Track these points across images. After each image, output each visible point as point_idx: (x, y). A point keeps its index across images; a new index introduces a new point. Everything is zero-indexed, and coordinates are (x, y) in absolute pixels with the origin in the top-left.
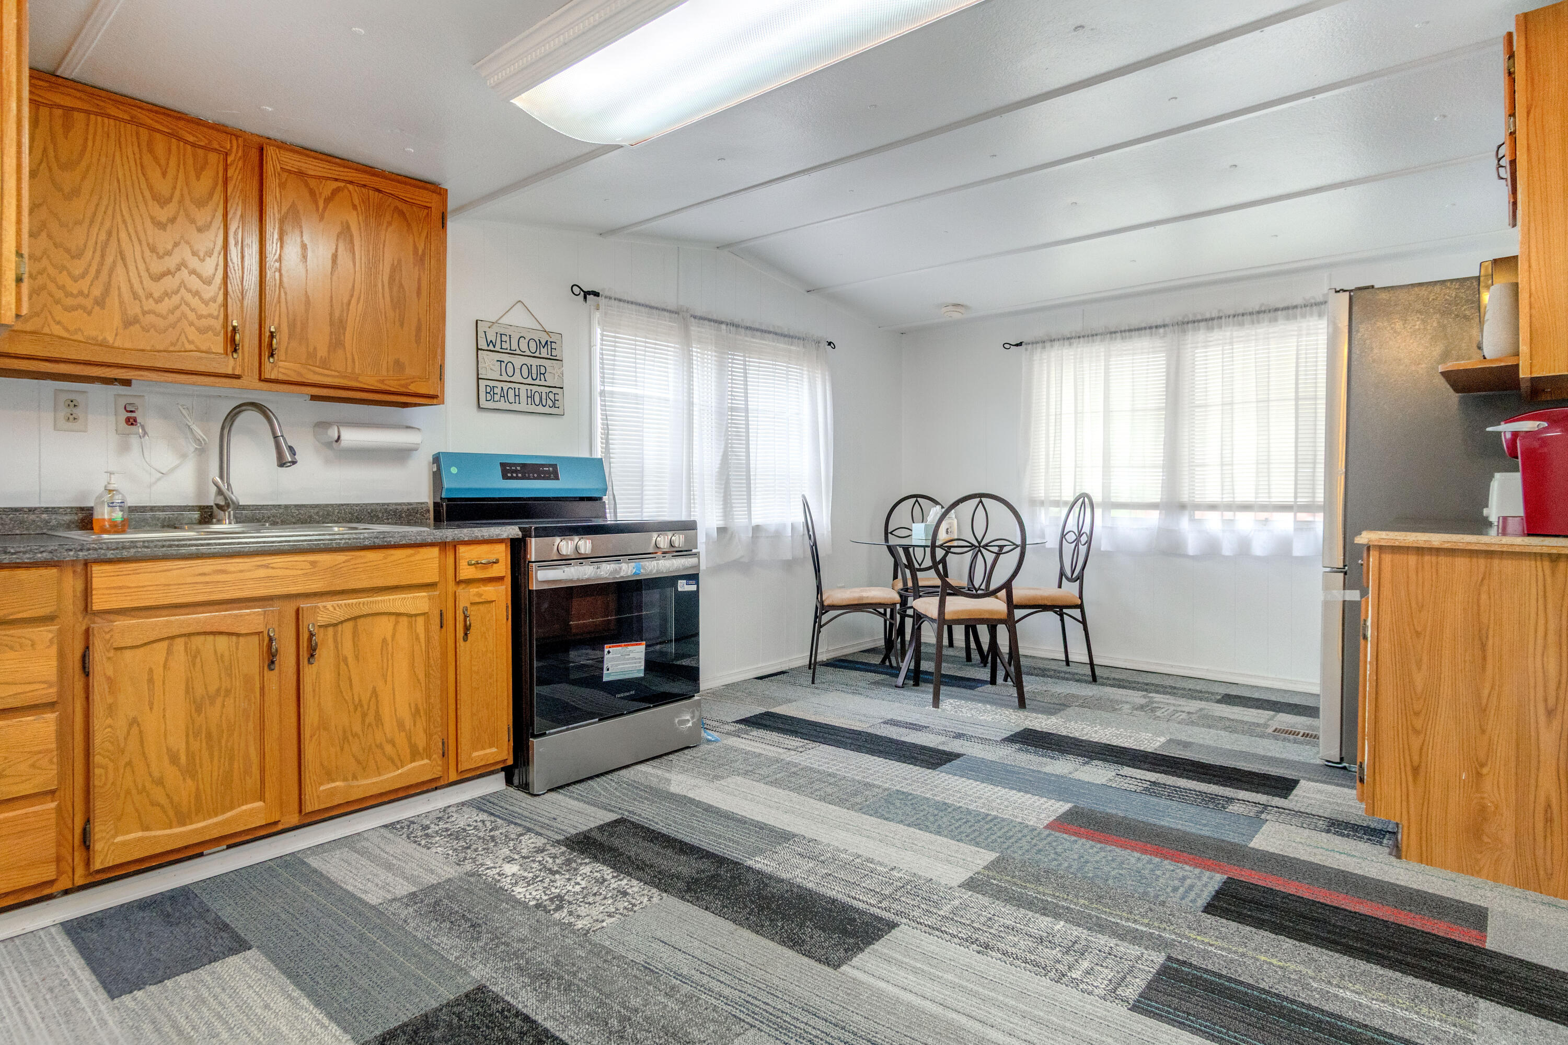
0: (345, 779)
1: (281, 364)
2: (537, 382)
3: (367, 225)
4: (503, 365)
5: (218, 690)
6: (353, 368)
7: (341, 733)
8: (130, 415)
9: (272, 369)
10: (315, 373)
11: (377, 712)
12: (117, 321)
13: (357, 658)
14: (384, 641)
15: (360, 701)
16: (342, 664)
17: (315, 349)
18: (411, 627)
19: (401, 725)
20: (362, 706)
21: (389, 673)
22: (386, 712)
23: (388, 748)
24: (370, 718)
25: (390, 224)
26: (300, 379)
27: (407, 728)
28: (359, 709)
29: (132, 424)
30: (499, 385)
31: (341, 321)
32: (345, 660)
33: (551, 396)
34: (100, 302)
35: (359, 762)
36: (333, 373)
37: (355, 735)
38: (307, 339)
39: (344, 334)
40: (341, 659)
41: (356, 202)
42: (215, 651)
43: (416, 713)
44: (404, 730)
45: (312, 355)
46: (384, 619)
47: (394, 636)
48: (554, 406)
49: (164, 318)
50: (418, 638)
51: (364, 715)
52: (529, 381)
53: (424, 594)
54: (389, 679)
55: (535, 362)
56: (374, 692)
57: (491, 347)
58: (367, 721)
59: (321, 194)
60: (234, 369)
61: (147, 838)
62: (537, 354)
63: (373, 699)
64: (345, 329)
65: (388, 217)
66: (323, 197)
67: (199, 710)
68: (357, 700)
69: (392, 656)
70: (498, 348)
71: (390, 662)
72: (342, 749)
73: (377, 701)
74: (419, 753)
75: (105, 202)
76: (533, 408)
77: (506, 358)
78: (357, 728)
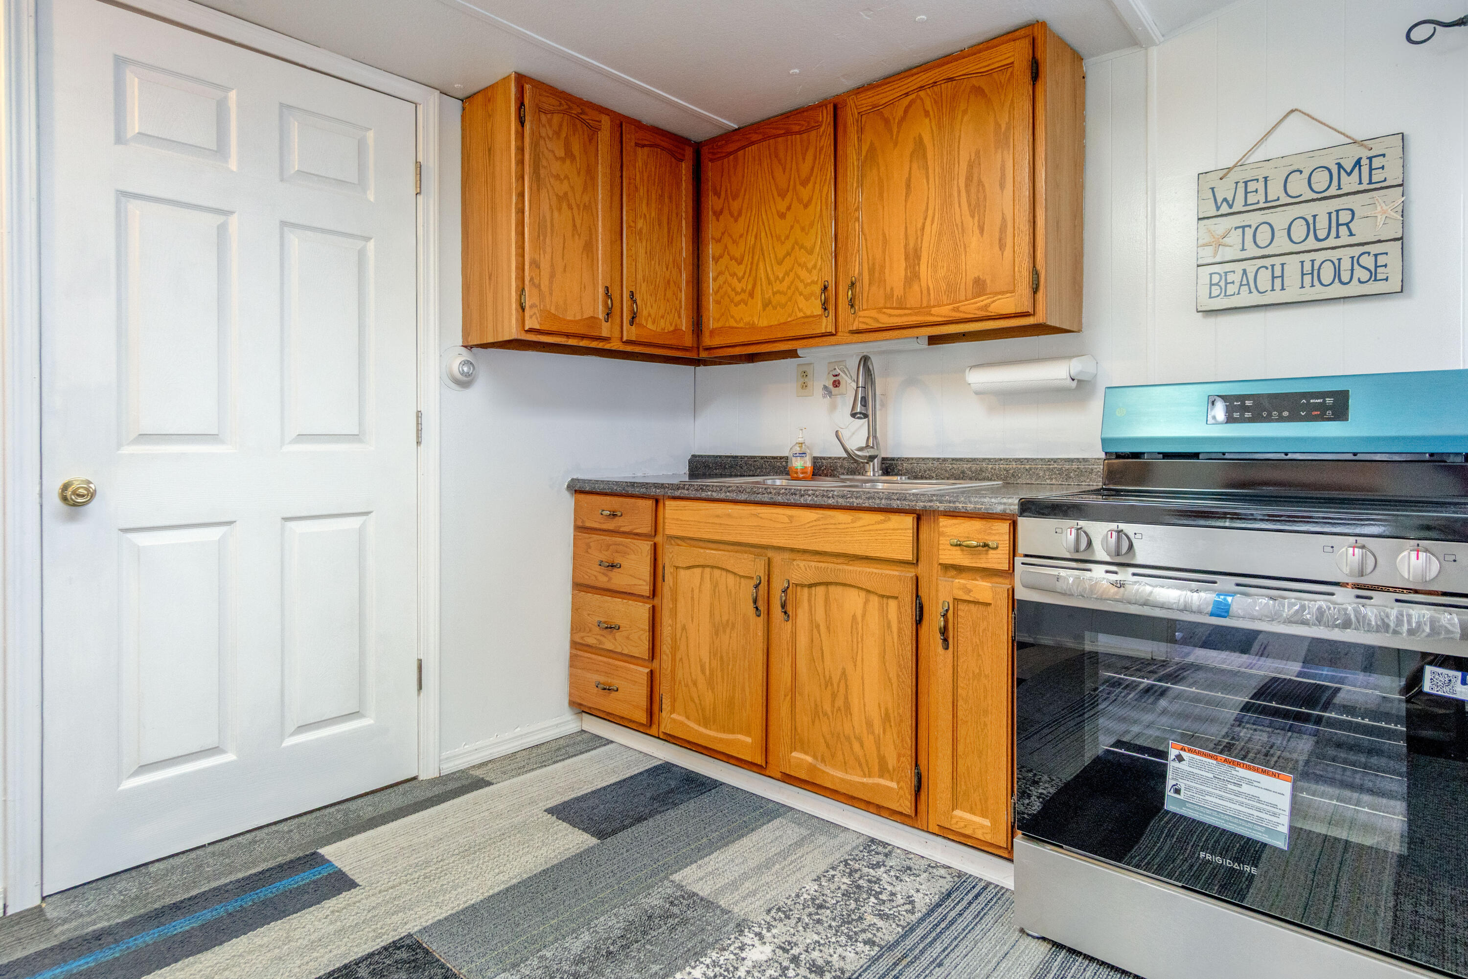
0: (815, 757)
1: (861, 313)
2: (1331, 242)
3: (940, 128)
4: (1249, 232)
5: (728, 621)
6: (929, 300)
7: (813, 705)
8: (835, 378)
9: (854, 320)
10: (890, 315)
11: (846, 698)
12: (760, 305)
13: (828, 628)
14: (854, 617)
15: (830, 677)
16: (815, 630)
17: (892, 289)
18: (883, 611)
19: (869, 724)
20: (832, 684)
21: (859, 658)
22: (855, 702)
23: (856, 746)
24: (840, 702)
25: (965, 112)
26: (877, 325)
27: (877, 732)
28: (829, 687)
29: (837, 386)
30: (1239, 267)
31: (916, 251)
32: (818, 627)
33: (1364, 260)
34: (751, 295)
35: (828, 746)
36: (906, 311)
37: (825, 714)
38: (885, 280)
39: (919, 264)
40: (814, 626)
41: (929, 108)
42: (727, 587)
43: (886, 718)
44: (873, 733)
45: (889, 297)
46: (854, 592)
47: (864, 615)
48: (1374, 276)
49: (785, 294)
50: (889, 626)
51: (834, 696)
52: (1311, 243)
53: (896, 573)
54: (859, 663)
55: (1322, 209)
56: (844, 673)
57: (1225, 209)
58: (836, 706)
59: (894, 119)
60: (826, 328)
61: (685, 724)
62: (1333, 191)
63: (843, 682)
64: (919, 260)
65: (963, 106)
66: (897, 121)
67: (717, 634)
68: (827, 673)
69: (862, 640)
70: (1238, 206)
71: (860, 646)
72: (813, 722)
73: (847, 686)
74: (888, 771)
75: (754, 212)
76: (1319, 292)
77: (1254, 219)
78: (827, 707)
